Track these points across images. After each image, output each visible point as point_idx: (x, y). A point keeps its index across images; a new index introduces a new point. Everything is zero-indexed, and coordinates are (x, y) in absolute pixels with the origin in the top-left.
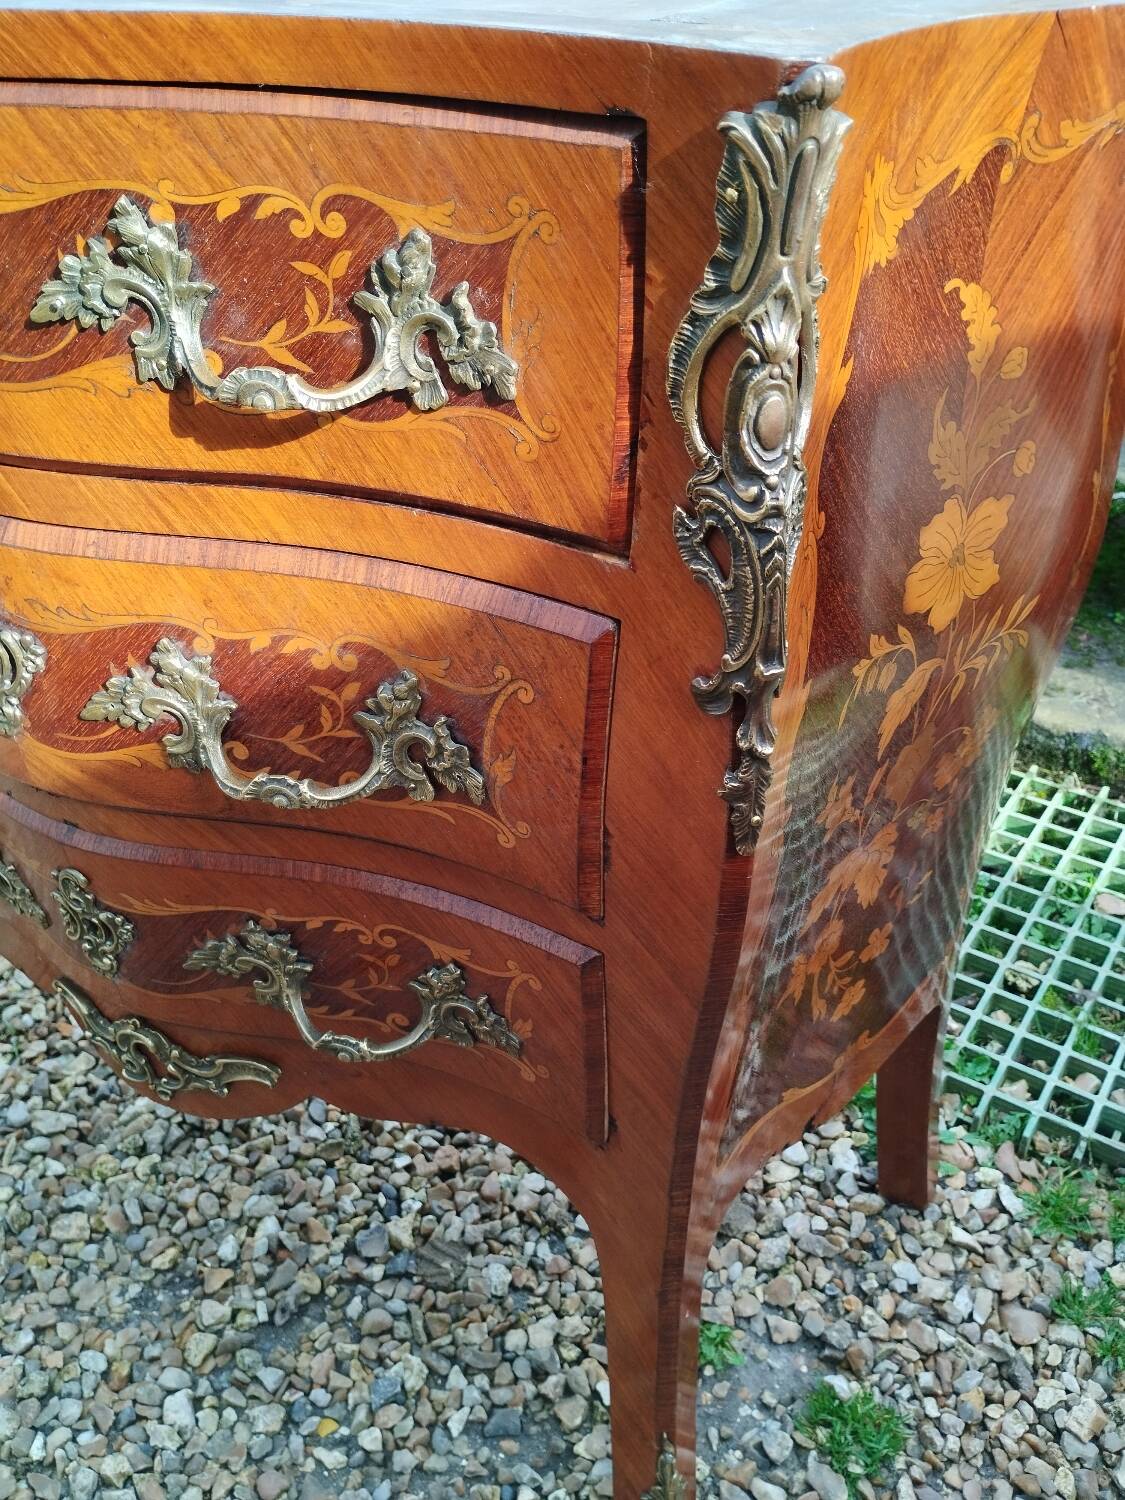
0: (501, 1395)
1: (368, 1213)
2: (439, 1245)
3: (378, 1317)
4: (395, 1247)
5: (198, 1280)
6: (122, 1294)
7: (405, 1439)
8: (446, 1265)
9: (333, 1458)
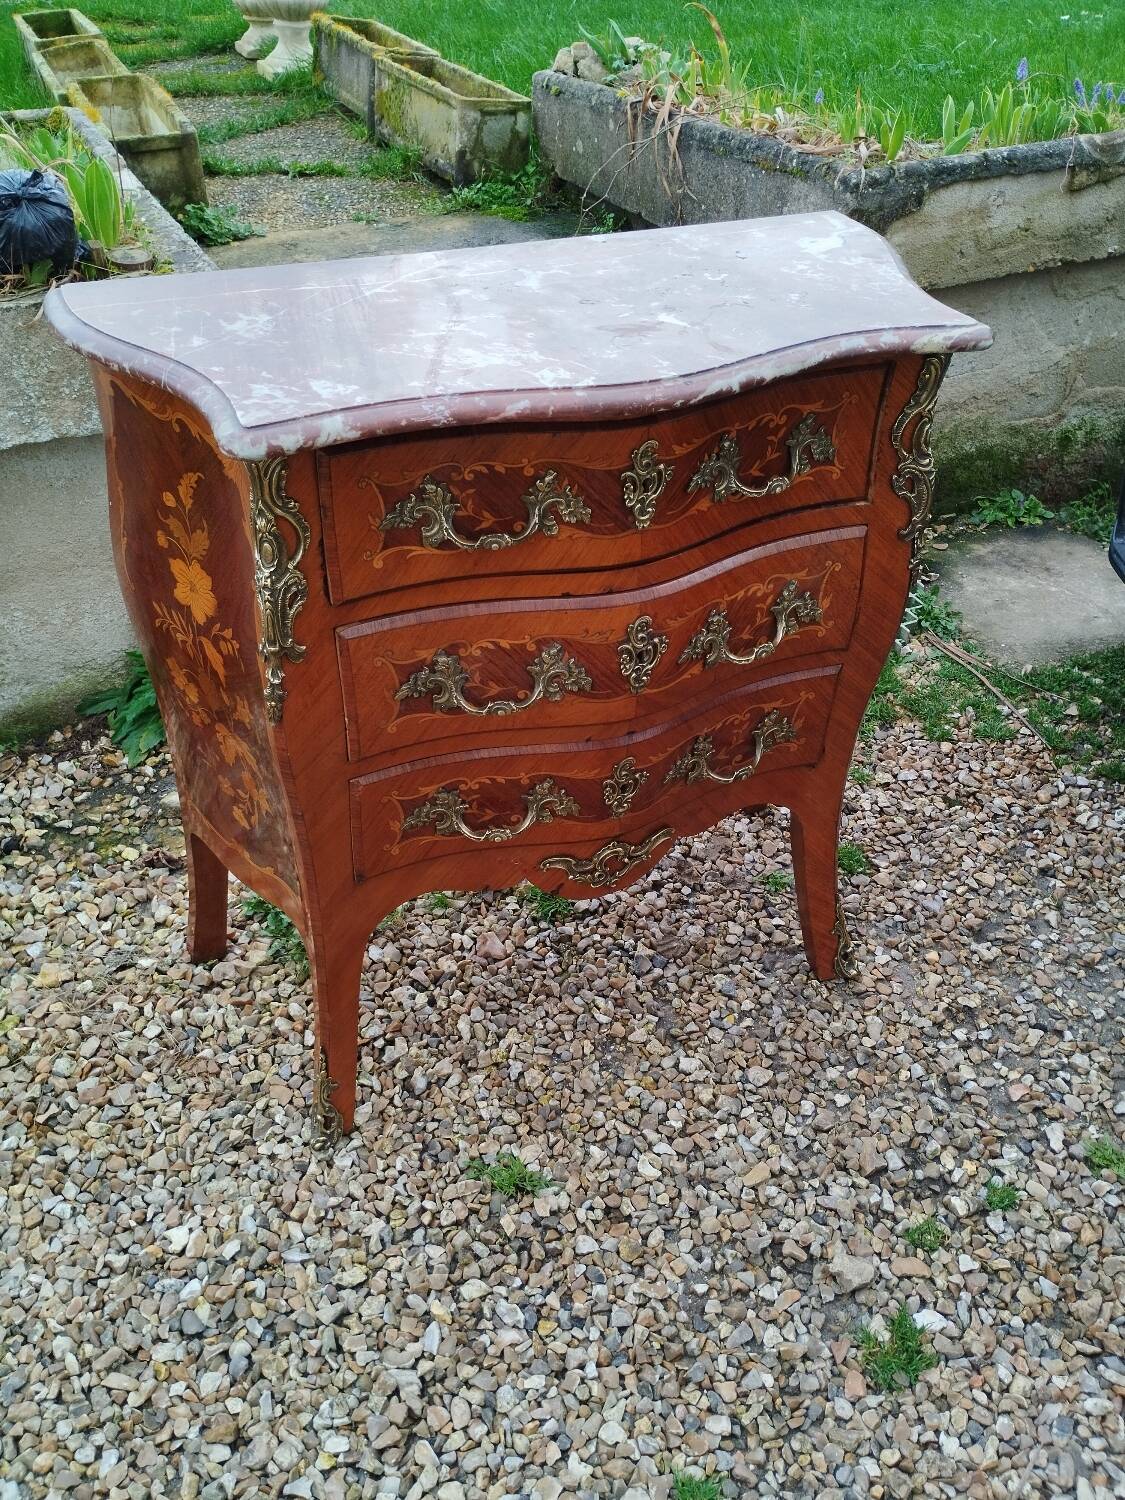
0: (755, 956)
1: (621, 961)
2: (662, 942)
3: (685, 980)
4: (652, 959)
5: (612, 1038)
6: (593, 1072)
7: (755, 995)
8: (676, 944)
9: (748, 1022)
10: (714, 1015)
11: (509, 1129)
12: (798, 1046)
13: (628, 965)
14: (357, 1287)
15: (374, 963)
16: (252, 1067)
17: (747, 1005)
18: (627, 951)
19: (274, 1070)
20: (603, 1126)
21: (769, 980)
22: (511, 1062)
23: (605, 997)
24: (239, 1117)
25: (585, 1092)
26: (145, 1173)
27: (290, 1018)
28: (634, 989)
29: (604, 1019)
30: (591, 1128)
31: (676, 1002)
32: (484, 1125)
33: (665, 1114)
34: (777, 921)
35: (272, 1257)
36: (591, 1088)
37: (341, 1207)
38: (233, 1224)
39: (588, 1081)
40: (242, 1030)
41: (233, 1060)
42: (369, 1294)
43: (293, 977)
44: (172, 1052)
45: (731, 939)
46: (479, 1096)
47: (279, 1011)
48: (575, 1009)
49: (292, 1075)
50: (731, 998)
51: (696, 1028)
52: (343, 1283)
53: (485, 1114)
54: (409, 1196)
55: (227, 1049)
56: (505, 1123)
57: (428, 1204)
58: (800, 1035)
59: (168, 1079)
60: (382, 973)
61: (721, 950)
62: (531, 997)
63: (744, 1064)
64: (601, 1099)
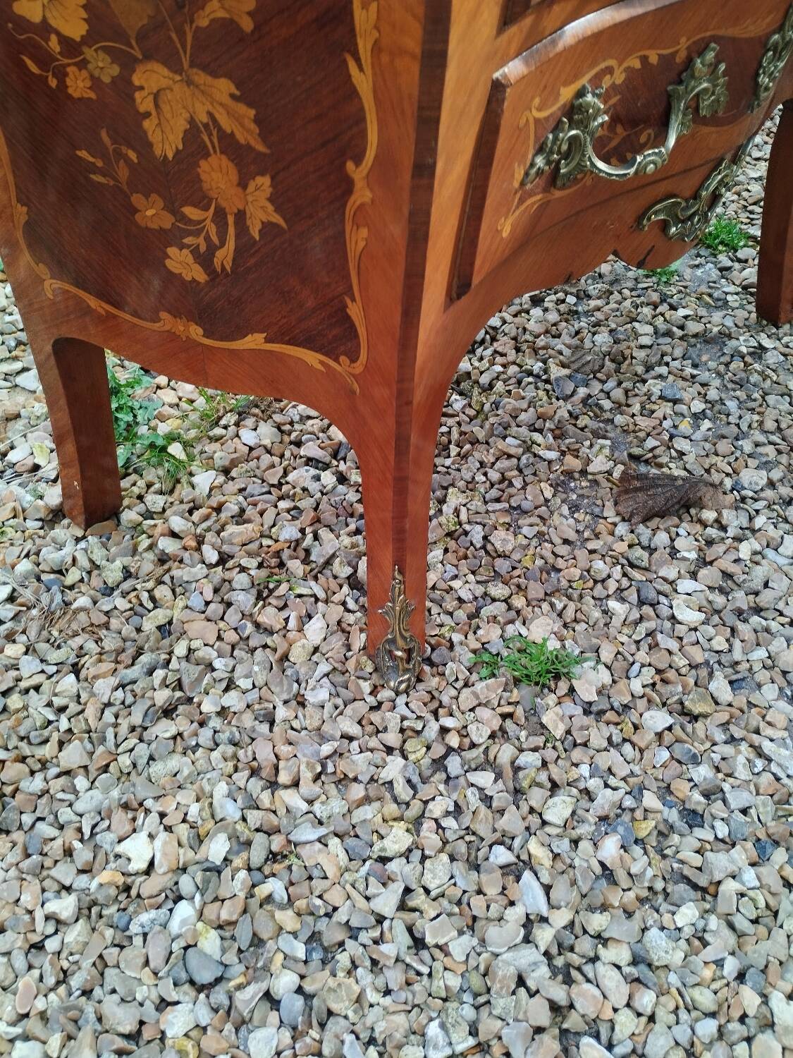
0: (678, 352)
1: (537, 388)
2: (573, 359)
3: (618, 394)
4: (570, 377)
5: (569, 474)
6: (565, 517)
7: (699, 394)
8: (589, 358)
9: (707, 424)
10: (667, 424)
11: (503, 606)
12: (774, 438)
13: (547, 391)
14: (407, 854)
15: (251, 449)
16: (150, 605)
17: (698, 406)
18: (538, 376)
19: (180, 603)
20: (609, 576)
21: (704, 376)
22: (467, 527)
23: (540, 431)
24: (159, 674)
25: (566, 542)
26: (58, 776)
27: (174, 535)
28: (567, 415)
29: (552, 455)
30: (596, 582)
31: (619, 419)
32: (471, 608)
33: (673, 548)
34: (682, 312)
35: (277, 843)
36: (572, 536)
37: (337, 754)
38: (206, 814)
39: (565, 528)
40: (118, 564)
41: (122, 604)
42: (424, 858)
43: (157, 486)
44: (34, 612)
45: (645, 340)
46: (447, 576)
47: (159, 530)
48: (512, 451)
49: (207, 603)
50: (675, 402)
51: (658, 443)
52: (388, 854)
53: (465, 595)
54: (419, 718)
55: (108, 591)
56: (494, 600)
57: (449, 722)
58: (770, 425)
59: (42, 647)
60: (266, 459)
61: (641, 354)
62: (454, 450)
63: (729, 470)
64: (591, 545)
